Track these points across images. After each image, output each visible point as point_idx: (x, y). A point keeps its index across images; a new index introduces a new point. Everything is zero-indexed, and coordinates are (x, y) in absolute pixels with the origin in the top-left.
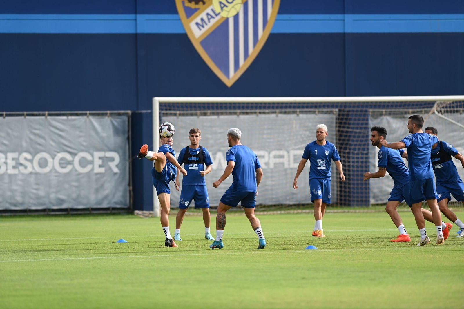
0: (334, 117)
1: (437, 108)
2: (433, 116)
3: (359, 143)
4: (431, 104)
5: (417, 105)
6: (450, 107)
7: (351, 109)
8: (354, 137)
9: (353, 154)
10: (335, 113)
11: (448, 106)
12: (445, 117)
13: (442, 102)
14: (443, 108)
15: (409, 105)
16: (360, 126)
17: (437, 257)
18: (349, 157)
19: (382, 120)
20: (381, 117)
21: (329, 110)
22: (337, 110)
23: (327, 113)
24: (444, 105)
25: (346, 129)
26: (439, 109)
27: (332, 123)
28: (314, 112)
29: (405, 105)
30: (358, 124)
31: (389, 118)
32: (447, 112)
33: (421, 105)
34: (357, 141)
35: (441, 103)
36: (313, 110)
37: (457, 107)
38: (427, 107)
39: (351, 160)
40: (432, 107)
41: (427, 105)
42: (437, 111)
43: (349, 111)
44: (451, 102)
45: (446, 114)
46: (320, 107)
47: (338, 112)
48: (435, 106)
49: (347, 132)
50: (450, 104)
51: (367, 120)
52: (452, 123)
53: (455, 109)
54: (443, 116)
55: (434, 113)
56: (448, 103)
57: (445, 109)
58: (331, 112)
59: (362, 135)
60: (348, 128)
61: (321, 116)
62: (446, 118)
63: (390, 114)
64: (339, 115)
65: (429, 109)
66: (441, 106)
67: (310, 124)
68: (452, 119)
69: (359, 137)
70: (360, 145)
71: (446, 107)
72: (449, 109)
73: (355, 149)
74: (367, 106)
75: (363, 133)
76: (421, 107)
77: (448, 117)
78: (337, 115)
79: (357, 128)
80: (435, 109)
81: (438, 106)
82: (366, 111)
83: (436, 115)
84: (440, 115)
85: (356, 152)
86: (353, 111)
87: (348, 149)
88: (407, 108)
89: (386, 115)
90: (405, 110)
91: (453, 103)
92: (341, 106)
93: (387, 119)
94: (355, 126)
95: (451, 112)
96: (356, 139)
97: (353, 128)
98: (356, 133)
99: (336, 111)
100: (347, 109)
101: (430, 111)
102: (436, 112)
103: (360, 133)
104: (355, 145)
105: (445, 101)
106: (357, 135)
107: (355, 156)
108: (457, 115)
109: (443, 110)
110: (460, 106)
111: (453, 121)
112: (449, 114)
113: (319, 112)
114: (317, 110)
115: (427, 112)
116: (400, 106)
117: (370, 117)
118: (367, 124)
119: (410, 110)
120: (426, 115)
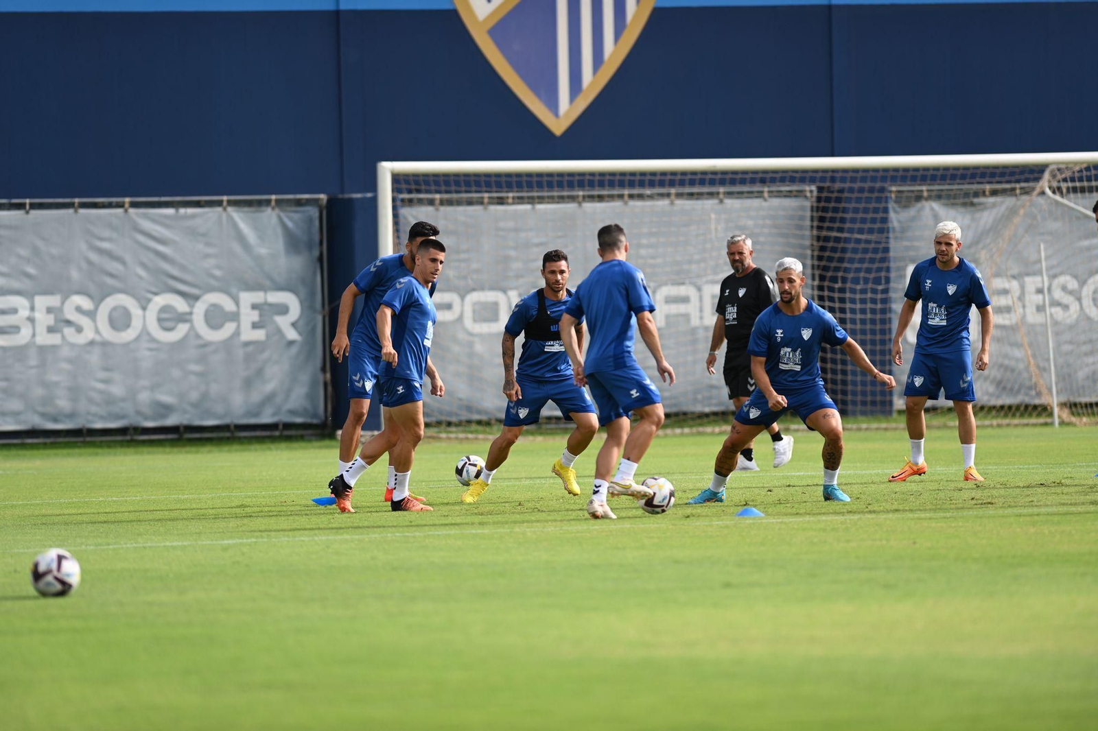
0: (808, 204)
1: (1049, 181)
2: (1041, 200)
3: (866, 265)
4: (1036, 172)
5: (1002, 175)
6: (1081, 180)
7: (847, 185)
8: (855, 251)
9: (853, 291)
10: (808, 194)
11: (1077, 175)
12: (1069, 202)
13: (1063, 167)
14: (1065, 180)
15: (983, 175)
16: (868, 226)
17: (1046, 532)
18: (842, 300)
19: (920, 210)
20: (919, 205)
21: (794, 188)
22: (814, 188)
23: (789, 194)
24: (1068, 174)
25: (835, 234)
26: (1055, 184)
27: (802, 218)
28: (760, 195)
29: (973, 176)
30: (863, 221)
31: (935, 205)
32: (1075, 190)
33: (1012, 174)
34: (862, 261)
35: (1059, 170)
36: (756, 188)
38: (1027, 180)
39: (848, 305)
40: (1037, 179)
41: (1027, 175)
42: (1050, 188)
43: (841, 191)
44: (1084, 166)
45: (1072, 195)
46: (773, 180)
47: (815, 194)
48: (1047, 175)
49: (837, 240)
50: (1081, 171)
51: (886, 210)
53: (1094, 184)
54: (1065, 201)
55: (1043, 193)
56: (1077, 168)
57: (1070, 184)
58: (800, 194)
59: (872, 246)
60: (841, 230)
61: (776, 202)
62: (1072, 205)
63: (938, 197)
64: (819, 199)
65: (1031, 184)
66: (1059, 177)
67: (750, 223)
68: (1085, 207)
69: (865, 251)
70: (869, 271)
71: (1073, 180)
72: (1078, 184)
73: (856, 281)
74: (884, 179)
75: (876, 242)
76: (1013, 179)
77: (1075, 203)
78: (814, 199)
79: (861, 231)
80: (1045, 183)
81: (1054, 176)
82: (882, 190)
83: (1049, 197)
84: (1058, 198)
85: (859, 287)
86: (851, 190)
87: (840, 280)
88: (979, 183)
89: (929, 198)
90: (975, 187)
91: (1088, 169)
92: (823, 179)
93: (932, 209)
94: (857, 226)
95: (1083, 190)
96: (858, 256)
97: (851, 231)
98: (858, 241)
99: (811, 192)
100: (838, 185)
101: (1033, 189)
102: (1048, 192)
103: (868, 242)
104: (858, 270)
105: (1068, 165)
106: (862, 246)
107: (858, 296)
109: (1064, 186)
112: (1079, 195)
113: (772, 194)
114: (766, 189)
115: (1026, 192)
116: (963, 177)
117: (891, 205)
118: (885, 220)
119: (988, 187)
120: (1025, 197)
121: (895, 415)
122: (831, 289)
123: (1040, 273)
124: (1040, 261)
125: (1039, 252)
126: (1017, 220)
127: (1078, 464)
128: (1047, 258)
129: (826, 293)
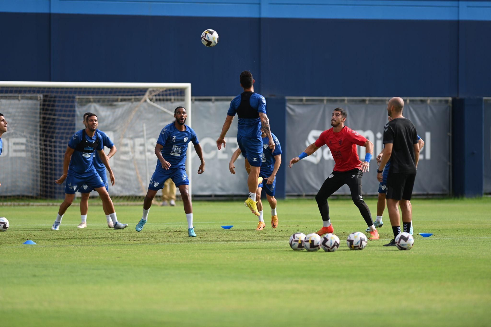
0: (39, 103)
1: (149, 96)
2: (145, 104)
3: (66, 131)
4: (142, 91)
5: (128, 92)
6: (163, 95)
7: (59, 94)
8: (61, 124)
9: (60, 143)
10: (39, 98)
11: (161, 93)
12: (156, 105)
13: (155, 89)
14: (156, 96)
15: (120, 92)
16: (67, 113)
17: (169, 254)
18: (55, 147)
19: (90, 107)
20: (89, 104)
21: (34, 95)
23: (31, 98)
24: (157, 93)
25: (52, 117)
26: (151, 97)
27: (37, 109)
28: (17, 98)
29: (115, 92)
30: (66, 111)
31: (97, 106)
32: (160, 100)
33: (133, 92)
34: (65, 129)
35: (153, 91)
36: (16, 95)
37: (170, 95)
38: (139, 95)
39: (58, 149)
40: (143, 95)
41: (139, 93)
42: (149, 99)
43: (55, 97)
44: (164, 89)
45: (159, 102)
46: (25, 92)
47: (42, 98)
48: (147, 93)
49: (54, 119)
50: (163, 92)
51: (74, 107)
52: (165, 112)
53: (168, 97)
54: (155, 105)
55: (146, 101)
56: (161, 90)
57: (158, 97)
58: (36, 99)
59: (69, 123)
60: (55, 115)
61: (25, 101)
62: (158, 106)
63: (98, 101)
64: (44, 101)
65: (141, 97)
66: (154, 94)
67: (14, 110)
68: (165, 108)
69: (66, 125)
70: (68, 133)
71: (159, 95)
72: (161, 97)
73: (62, 138)
74: (75, 92)
75: (71, 121)
76: (134, 94)
77: (160, 106)
78: (42, 101)
79: (64, 116)
80: (147, 97)
81: (151, 93)
82: (74, 97)
83: (148, 103)
84: (152, 103)
85: (63, 141)
86: (60, 97)
87: (54, 137)
88: (118, 96)
89: (95, 101)
90: (116, 97)
91: (166, 91)
92: (48, 92)
93: (95, 107)
94: (63, 113)
95: (163, 100)
96: (63, 127)
97: (60, 115)
98: (63, 120)
99: (40, 97)
100: (54, 95)
101: (141, 99)
102: (148, 101)
103: (68, 121)
104: (63, 133)
105: (157, 89)
106: (65, 122)
107: (63, 145)
108: (169, 103)
109: (154, 98)
110: (174, 95)
111: (166, 110)
112: (162, 102)
113: (23, 98)
114: (20, 95)
115: (138, 100)
116: (111, 93)
117: (76, 104)
118: (74, 111)
119: (120, 98)
120: (138, 103)
121: (76, 199)
122: (50, 142)
123: (142, 136)
124: (143, 131)
125: (143, 127)
126: (134, 113)
127: (168, 223)
128: (147, 130)
129: (48, 143)
